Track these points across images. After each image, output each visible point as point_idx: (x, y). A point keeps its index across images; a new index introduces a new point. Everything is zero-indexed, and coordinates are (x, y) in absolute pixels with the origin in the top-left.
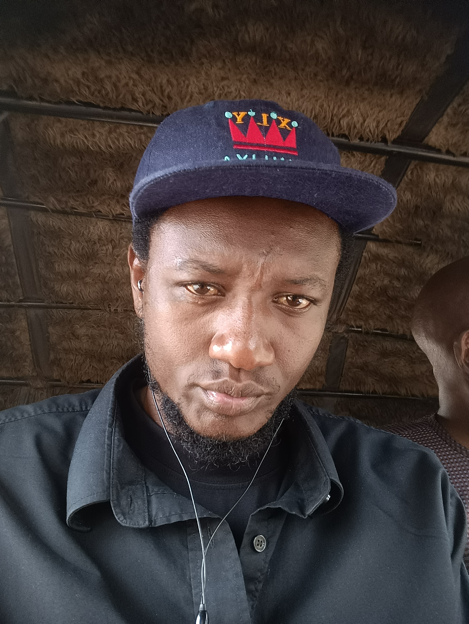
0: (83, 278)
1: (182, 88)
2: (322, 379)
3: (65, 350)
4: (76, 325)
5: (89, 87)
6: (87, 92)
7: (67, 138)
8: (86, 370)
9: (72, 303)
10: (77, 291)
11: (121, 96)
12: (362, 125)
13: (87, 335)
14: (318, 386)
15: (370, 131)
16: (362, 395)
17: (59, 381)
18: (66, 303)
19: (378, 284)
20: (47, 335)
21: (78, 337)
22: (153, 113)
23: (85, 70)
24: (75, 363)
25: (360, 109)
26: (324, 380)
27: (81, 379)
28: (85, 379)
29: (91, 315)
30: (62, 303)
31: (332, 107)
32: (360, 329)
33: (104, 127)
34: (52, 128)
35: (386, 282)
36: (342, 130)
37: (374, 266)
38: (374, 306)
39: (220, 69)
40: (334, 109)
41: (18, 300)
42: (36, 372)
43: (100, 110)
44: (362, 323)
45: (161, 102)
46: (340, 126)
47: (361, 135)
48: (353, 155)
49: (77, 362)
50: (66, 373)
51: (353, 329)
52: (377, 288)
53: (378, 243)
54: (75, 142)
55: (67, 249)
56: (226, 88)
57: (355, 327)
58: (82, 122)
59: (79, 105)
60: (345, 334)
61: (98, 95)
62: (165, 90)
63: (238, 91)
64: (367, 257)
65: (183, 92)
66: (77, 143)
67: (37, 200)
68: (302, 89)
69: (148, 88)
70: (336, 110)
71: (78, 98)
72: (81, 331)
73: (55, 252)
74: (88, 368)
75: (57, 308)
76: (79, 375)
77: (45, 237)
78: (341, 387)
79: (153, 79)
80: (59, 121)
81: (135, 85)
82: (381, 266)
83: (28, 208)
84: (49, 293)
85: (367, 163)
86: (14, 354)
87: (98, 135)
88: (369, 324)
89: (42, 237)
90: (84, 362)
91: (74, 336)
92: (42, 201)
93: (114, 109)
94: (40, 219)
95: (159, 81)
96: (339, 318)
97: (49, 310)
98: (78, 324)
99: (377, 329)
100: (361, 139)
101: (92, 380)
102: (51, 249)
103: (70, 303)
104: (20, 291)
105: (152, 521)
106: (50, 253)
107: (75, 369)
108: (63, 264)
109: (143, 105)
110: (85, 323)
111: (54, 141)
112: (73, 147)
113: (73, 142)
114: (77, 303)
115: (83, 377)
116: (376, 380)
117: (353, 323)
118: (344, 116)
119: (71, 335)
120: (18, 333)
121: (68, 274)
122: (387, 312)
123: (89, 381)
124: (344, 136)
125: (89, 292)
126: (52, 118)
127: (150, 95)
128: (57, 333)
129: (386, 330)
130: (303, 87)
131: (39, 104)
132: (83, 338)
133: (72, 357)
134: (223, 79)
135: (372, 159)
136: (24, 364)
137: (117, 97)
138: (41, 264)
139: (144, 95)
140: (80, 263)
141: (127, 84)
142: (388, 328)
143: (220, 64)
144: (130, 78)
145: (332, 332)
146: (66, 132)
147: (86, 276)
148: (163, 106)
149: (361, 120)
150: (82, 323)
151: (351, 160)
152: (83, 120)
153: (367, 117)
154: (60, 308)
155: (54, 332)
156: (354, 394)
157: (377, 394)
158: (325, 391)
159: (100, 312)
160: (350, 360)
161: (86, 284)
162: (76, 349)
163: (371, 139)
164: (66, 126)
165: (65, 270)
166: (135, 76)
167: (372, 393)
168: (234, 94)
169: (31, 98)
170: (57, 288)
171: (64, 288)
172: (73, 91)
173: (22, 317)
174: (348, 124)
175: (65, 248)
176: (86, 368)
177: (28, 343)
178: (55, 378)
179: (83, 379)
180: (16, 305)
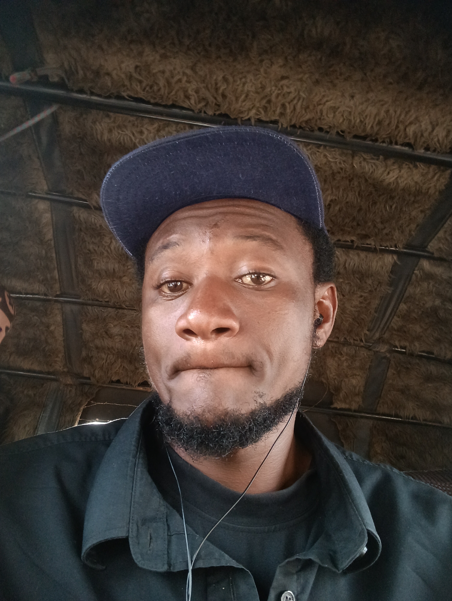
0: (121, 278)
1: (238, 85)
2: (359, 399)
3: (97, 348)
4: (110, 324)
5: (141, 82)
6: (139, 87)
7: (115, 134)
8: (117, 370)
9: (108, 302)
10: (114, 289)
11: (173, 93)
12: (430, 134)
13: (120, 335)
14: (354, 406)
15: (438, 140)
16: (401, 419)
17: (89, 379)
18: (101, 301)
19: (429, 305)
20: (81, 331)
21: (111, 336)
22: (205, 112)
23: (139, 64)
24: (106, 362)
25: (430, 115)
26: (361, 400)
27: (111, 379)
28: (115, 379)
29: (126, 315)
30: (97, 300)
31: (398, 113)
32: (404, 350)
33: (153, 124)
34: (100, 123)
35: (438, 302)
36: (408, 138)
37: (425, 285)
38: (421, 327)
39: (281, 67)
40: (400, 115)
41: (55, 295)
42: (67, 367)
43: (150, 106)
44: (407, 344)
45: (214, 101)
46: (406, 134)
47: (428, 145)
48: (416, 167)
49: (108, 361)
50: (97, 371)
51: (396, 349)
52: (427, 309)
53: (432, 261)
54: (122, 138)
55: (107, 248)
56: (285, 88)
57: (399, 347)
58: (132, 118)
59: (128, 100)
60: (387, 354)
61: (150, 91)
62: (220, 87)
63: (297, 93)
64: (419, 275)
65: (239, 91)
66: (124, 140)
67: (80, 196)
68: (367, 92)
69: (202, 85)
70: (403, 116)
71: (129, 92)
72: (115, 330)
73: (95, 250)
74: (119, 368)
75: (92, 305)
76: (109, 375)
77: (85, 234)
78: (378, 408)
79: (208, 76)
80: (108, 116)
81: (189, 82)
82: (433, 286)
83: (71, 204)
84: (86, 290)
85: (430, 176)
86: (47, 349)
87: (146, 132)
88: (415, 345)
89: (83, 233)
90: (115, 361)
91: (107, 334)
92: (86, 197)
93: (165, 106)
94: (82, 216)
95: (215, 78)
96: (382, 337)
97: (85, 306)
98: (112, 323)
99: (423, 352)
100: (427, 149)
101: (122, 381)
102: (91, 247)
103: (106, 301)
104: (57, 286)
105: (171, 564)
106: (89, 250)
107: (106, 368)
108: (102, 262)
109: (195, 103)
110: (120, 323)
111: (102, 137)
112: (120, 143)
113: (120, 138)
114: (112, 302)
115: (113, 378)
116: (417, 405)
117: (397, 343)
118: (411, 123)
119: (104, 333)
120: (52, 328)
121: (106, 272)
122: (436, 335)
123: (118, 381)
124: (408, 145)
125: (126, 291)
126: (101, 112)
127: (204, 92)
128: (90, 330)
129: (433, 354)
130: (369, 90)
131: (88, 97)
132: (116, 337)
133: (104, 356)
134: (283, 78)
135: (436, 172)
136: (55, 359)
137: (169, 94)
138: (80, 261)
139: (197, 92)
140: (119, 262)
141: (180, 81)
142: (435, 352)
143: (281, 61)
144: (184, 74)
145: (374, 351)
146: (114, 128)
147: (124, 276)
148: (216, 104)
149: (430, 128)
150: (116, 323)
151: (413, 171)
152: (133, 116)
153: (437, 125)
154: (96, 306)
155: (88, 329)
156: (392, 418)
157: (418, 420)
158: (360, 412)
159: (135, 312)
160: (390, 381)
161: (123, 283)
162: (109, 349)
163: (439, 150)
164: (114, 122)
165: (104, 267)
166: (189, 72)
167: (412, 418)
168: (292, 96)
169: (81, 91)
170: (94, 285)
171: (101, 286)
172: (124, 86)
173: (57, 312)
174: (415, 133)
175: (105, 246)
176: (117, 368)
177: (61, 339)
178: (85, 375)
179: (113, 379)
180: (53, 300)
